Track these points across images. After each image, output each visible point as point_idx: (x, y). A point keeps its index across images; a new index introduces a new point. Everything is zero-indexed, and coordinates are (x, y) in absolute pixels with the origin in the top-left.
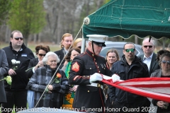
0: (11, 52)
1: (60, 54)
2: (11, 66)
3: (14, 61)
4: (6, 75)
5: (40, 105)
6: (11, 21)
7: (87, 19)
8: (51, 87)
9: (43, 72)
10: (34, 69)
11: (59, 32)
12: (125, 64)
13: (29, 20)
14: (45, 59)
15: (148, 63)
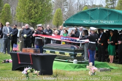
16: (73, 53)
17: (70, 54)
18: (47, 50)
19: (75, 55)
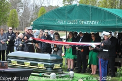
0: (9, 34)
1: (24, 34)
2: (8, 38)
3: (9, 37)
4: (7, 41)
5: (18, 50)
6: (8, 24)
7: (32, 23)
8: (21, 45)
9: (19, 40)
10: (15, 40)
11: (23, 27)
12: (45, 37)
13: (14, 24)
14: (19, 36)
15: (52, 36)
16: (49, 64)
17: (45, 65)
18: (12, 60)
19: (52, 67)
